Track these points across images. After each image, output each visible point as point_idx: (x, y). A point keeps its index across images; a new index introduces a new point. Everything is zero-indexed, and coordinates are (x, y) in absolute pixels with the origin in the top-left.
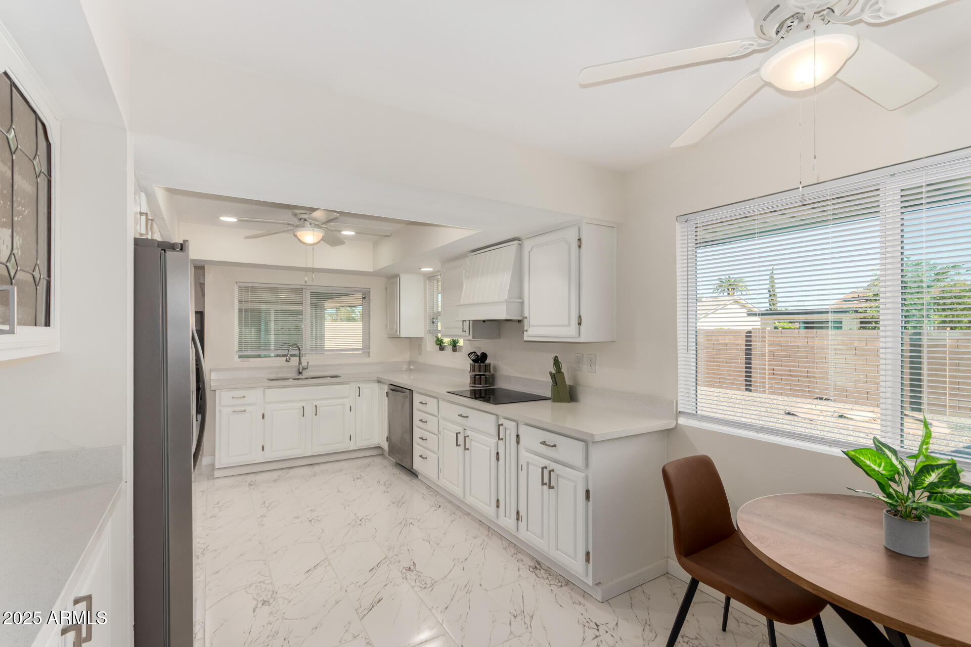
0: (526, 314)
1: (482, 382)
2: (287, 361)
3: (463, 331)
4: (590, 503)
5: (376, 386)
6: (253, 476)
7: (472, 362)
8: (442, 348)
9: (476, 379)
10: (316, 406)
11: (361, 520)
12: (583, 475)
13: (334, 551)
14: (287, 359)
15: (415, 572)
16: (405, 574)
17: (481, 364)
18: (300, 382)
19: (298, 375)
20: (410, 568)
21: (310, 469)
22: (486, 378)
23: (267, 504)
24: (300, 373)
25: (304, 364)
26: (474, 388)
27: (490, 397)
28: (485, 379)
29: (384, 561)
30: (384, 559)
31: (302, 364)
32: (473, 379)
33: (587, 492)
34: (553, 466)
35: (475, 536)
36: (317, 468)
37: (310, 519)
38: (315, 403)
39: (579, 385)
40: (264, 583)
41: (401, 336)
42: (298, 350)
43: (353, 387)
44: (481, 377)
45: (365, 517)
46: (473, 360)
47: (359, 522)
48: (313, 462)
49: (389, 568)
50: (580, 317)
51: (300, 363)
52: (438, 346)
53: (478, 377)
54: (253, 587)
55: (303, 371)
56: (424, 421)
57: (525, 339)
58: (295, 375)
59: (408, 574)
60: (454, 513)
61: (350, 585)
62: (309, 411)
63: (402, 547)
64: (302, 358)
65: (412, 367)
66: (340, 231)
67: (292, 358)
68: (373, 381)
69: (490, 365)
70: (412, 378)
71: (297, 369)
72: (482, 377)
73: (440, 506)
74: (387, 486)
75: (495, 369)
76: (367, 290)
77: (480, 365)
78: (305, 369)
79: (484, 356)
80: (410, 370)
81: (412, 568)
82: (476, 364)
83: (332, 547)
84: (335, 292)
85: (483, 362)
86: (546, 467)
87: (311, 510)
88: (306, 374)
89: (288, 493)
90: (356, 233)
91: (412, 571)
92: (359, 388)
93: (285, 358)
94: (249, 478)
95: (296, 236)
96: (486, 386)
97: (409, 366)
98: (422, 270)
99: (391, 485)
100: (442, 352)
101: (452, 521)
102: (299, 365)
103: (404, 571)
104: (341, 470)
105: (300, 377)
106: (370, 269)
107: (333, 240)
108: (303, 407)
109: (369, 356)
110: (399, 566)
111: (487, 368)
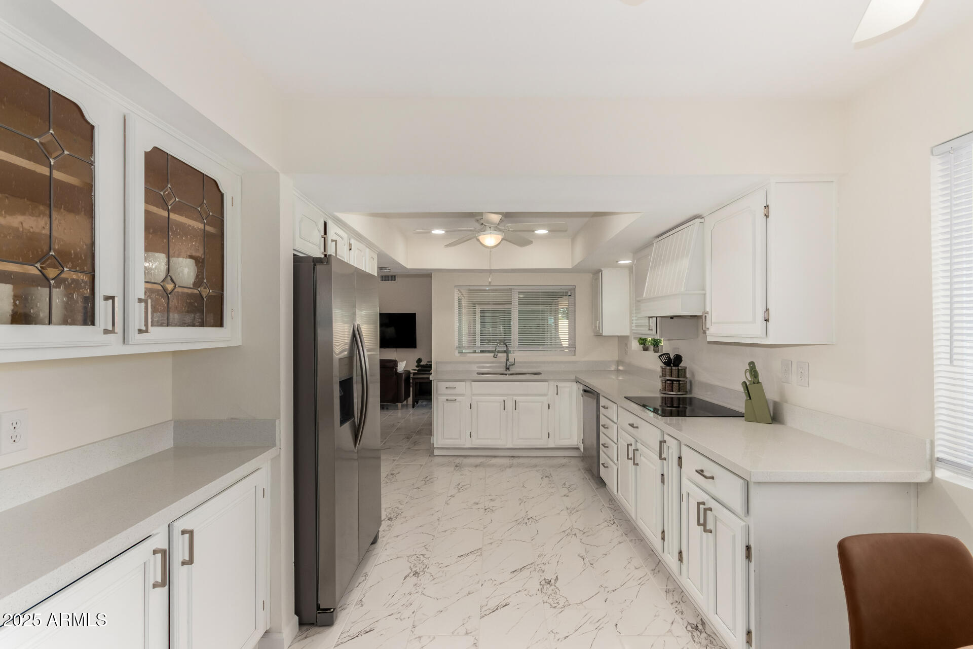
0: (708, 309)
1: (674, 389)
3: (649, 329)
4: (752, 565)
5: (575, 386)
6: (461, 459)
7: (663, 365)
8: (646, 349)
9: (668, 385)
10: (515, 401)
11: (529, 519)
12: (743, 524)
13: (491, 543)
15: (553, 587)
16: (543, 586)
17: (674, 368)
18: (508, 377)
19: (506, 371)
20: (550, 581)
21: (510, 460)
22: (679, 384)
23: (460, 486)
25: (511, 360)
26: (665, 396)
27: (686, 408)
28: (677, 385)
29: (529, 566)
30: (530, 565)
32: (664, 384)
33: (748, 548)
34: (711, 503)
35: (637, 567)
36: (516, 461)
37: (486, 508)
38: (515, 398)
39: (786, 402)
40: (424, 557)
41: (604, 335)
42: (505, 347)
43: (552, 385)
44: (673, 384)
45: (534, 518)
46: (664, 363)
47: (526, 520)
48: (514, 455)
49: (530, 574)
50: (767, 310)
51: (508, 359)
52: (642, 346)
53: (669, 382)
54: (415, 557)
55: (511, 367)
56: (635, 426)
57: (709, 339)
58: (503, 370)
59: (545, 587)
60: (626, 535)
61: (489, 580)
62: (510, 405)
63: (554, 557)
64: (509, 355)
65: (621, 368)
66: (533, 231)
67: (499, 355)
68: (572, 381)
69: (685, 369)
70: (620, 378)
71: (505, 365)
72: (675, 382)
73: (614, 523)
74: (570, 490)
75: (693, 375)
76: (571, 287)
77: (671, 369)
79: (678, 359)
80: (618, 370)
81: (553, 581)
82: (668, 368)
83: (491, 539)
84: (540, 291)
85: (677, 365)
86: (704, 503)
87: (491, 500)
88: (513, 370)
89: (481, 479)
90: (550, 231)
91: (551, 586)
92: (557, 386)
93: (492, 354)
94: (458, 460)
95: (478, 240)
96: (679, 393)
97: (618, 366)
98: (619, 262)
99: (575, 490)
100: (645, 352)
101: (620, 543)
103: (543, 583)
104: (536, 466)
106: (569, 266)
107: (522, 240)
108: (504, 401)
109: (575, 355)
110: (541, 576)
111: (682, 373)
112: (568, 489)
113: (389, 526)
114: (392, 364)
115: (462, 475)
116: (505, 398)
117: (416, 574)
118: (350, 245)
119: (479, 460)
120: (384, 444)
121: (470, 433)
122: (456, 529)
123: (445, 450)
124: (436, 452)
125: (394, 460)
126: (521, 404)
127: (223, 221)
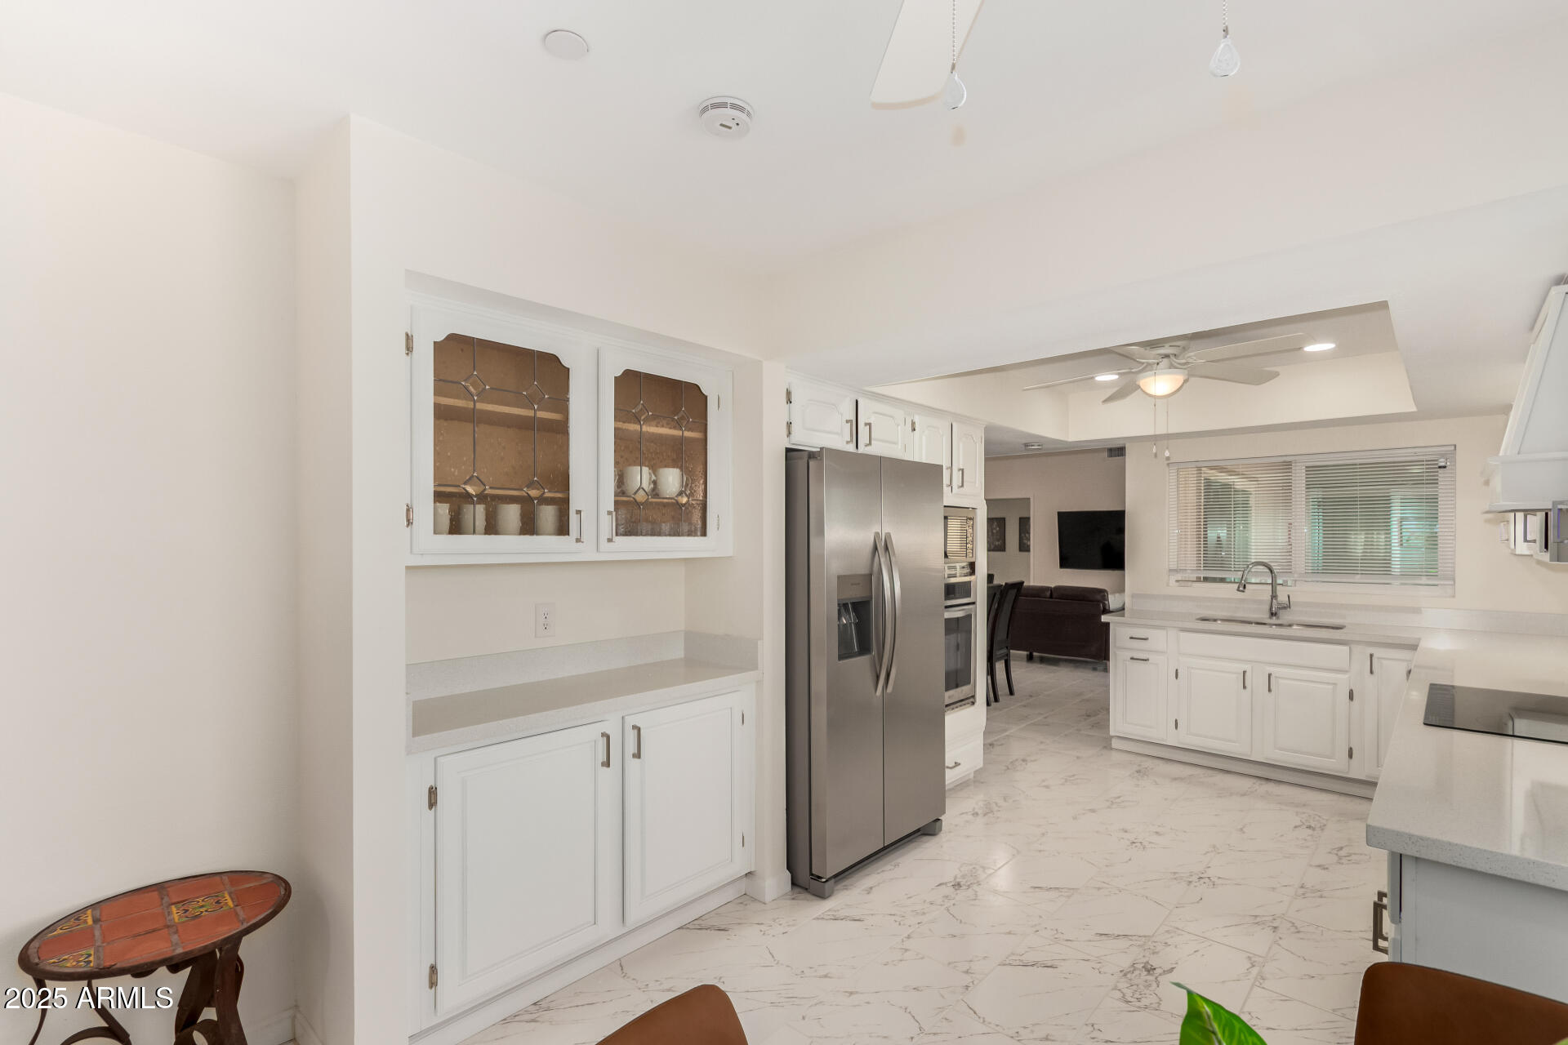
2: (1238, 590)
14: (1239, 587)
19: (1270, 618)
24: (1273, 614)
25: (1282, 598)
31: (1279, 599)
51: (1274, 596)
58: (1264, 616)
71: (1268, 607)
78: (1285, 608)
88: (1285, 617)
102: (1272, 599)
105: (1274, 620)
112: (1340, 858)
113: (967, 822)
114: (1098, 597)
115: (1138, 785)
116: (1247, 667)
117: (957, 886)
118: (913, 424)
119: (1189, 771)
120: (1046, 718)
121: (1176, 721)
122: (1059, 853)
123: (1132, 743)
124: (1115, 744)
125: (1042, 743)
126: (1281, 681)
127: (706, 425)
